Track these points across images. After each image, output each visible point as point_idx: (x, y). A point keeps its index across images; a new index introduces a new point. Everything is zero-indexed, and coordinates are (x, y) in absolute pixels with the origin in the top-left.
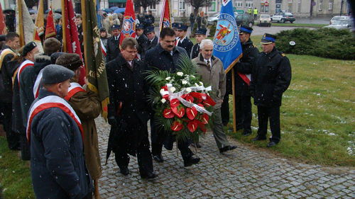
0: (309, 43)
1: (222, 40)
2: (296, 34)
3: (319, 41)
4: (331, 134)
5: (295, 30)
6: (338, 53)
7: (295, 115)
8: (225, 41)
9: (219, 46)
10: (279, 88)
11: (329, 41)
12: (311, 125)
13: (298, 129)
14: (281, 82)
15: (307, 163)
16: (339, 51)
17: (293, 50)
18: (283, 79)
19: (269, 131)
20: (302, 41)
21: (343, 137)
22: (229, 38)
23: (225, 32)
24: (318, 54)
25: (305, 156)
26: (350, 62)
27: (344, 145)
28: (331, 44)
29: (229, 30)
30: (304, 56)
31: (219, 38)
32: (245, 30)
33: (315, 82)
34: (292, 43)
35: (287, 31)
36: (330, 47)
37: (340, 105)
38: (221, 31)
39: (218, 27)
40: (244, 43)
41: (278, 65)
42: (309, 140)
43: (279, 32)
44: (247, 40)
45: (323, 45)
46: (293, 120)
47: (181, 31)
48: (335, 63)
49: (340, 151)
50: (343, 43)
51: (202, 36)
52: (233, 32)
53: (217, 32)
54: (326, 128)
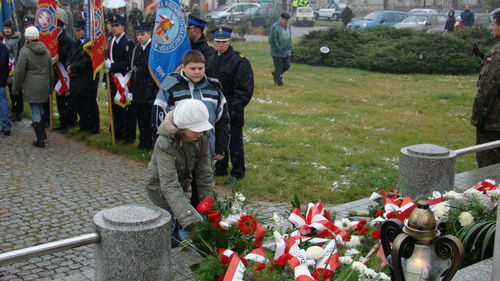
0: (349, 50)
1: (163, 37)
2: (331, 37)
3: (366, 46)
4: (322, 167)
5: (332, 30)
6: (389, 64)
7: (284, 146)
8: (167, 38)
9: (160, 45)
10: (238, 101)
11: (380, 46)
12: (300, 158)
13: (280, 162)
14: (240, 92)
15: (271, 201)
16: (391, 61)
17: (325, 61)
18: (242, 89)
19: (230, 163)
20: (339, 46)
21: (334, 170)
22: (172, 33)
23: (167, 25)
24: (362, 67)
25: (272, 193)
26: (405, 76)
27: (332, 179)
28: (381, 51)
29: (173, 22)
30: (341, 69)
31: (159, 33)
32: (193, 22)
33: (337, 104)
34: (325, 50)
35: (319, 32)
36: (379, 55)
37: (355, 132)
38: (163, 23)
39: (158, 19)
40: (195, 41)
41: (235, 70)
42: (287, 175)
43: (307, 34)
44: (199, 36)
45: (369, 52)
46: (278, 153)
47: (117, 26)
48: (381, 78)
49: (322, 186)
50: (399, 48)
51: (146, 34)
52: (177, 26)
53: (156, 25)
54: (319, 161)
